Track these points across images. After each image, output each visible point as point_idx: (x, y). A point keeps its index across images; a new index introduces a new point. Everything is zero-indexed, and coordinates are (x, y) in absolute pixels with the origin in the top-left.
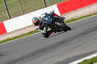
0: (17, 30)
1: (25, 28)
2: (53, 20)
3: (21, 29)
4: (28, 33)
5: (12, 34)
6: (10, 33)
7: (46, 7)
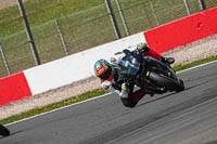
0: (55, 90)
1: (72, 85)
2: (141, 67)
3: (65, 87)
4: (80, 96)
5: (44, 98)
6: (38, 96)
7: (120, 37)
